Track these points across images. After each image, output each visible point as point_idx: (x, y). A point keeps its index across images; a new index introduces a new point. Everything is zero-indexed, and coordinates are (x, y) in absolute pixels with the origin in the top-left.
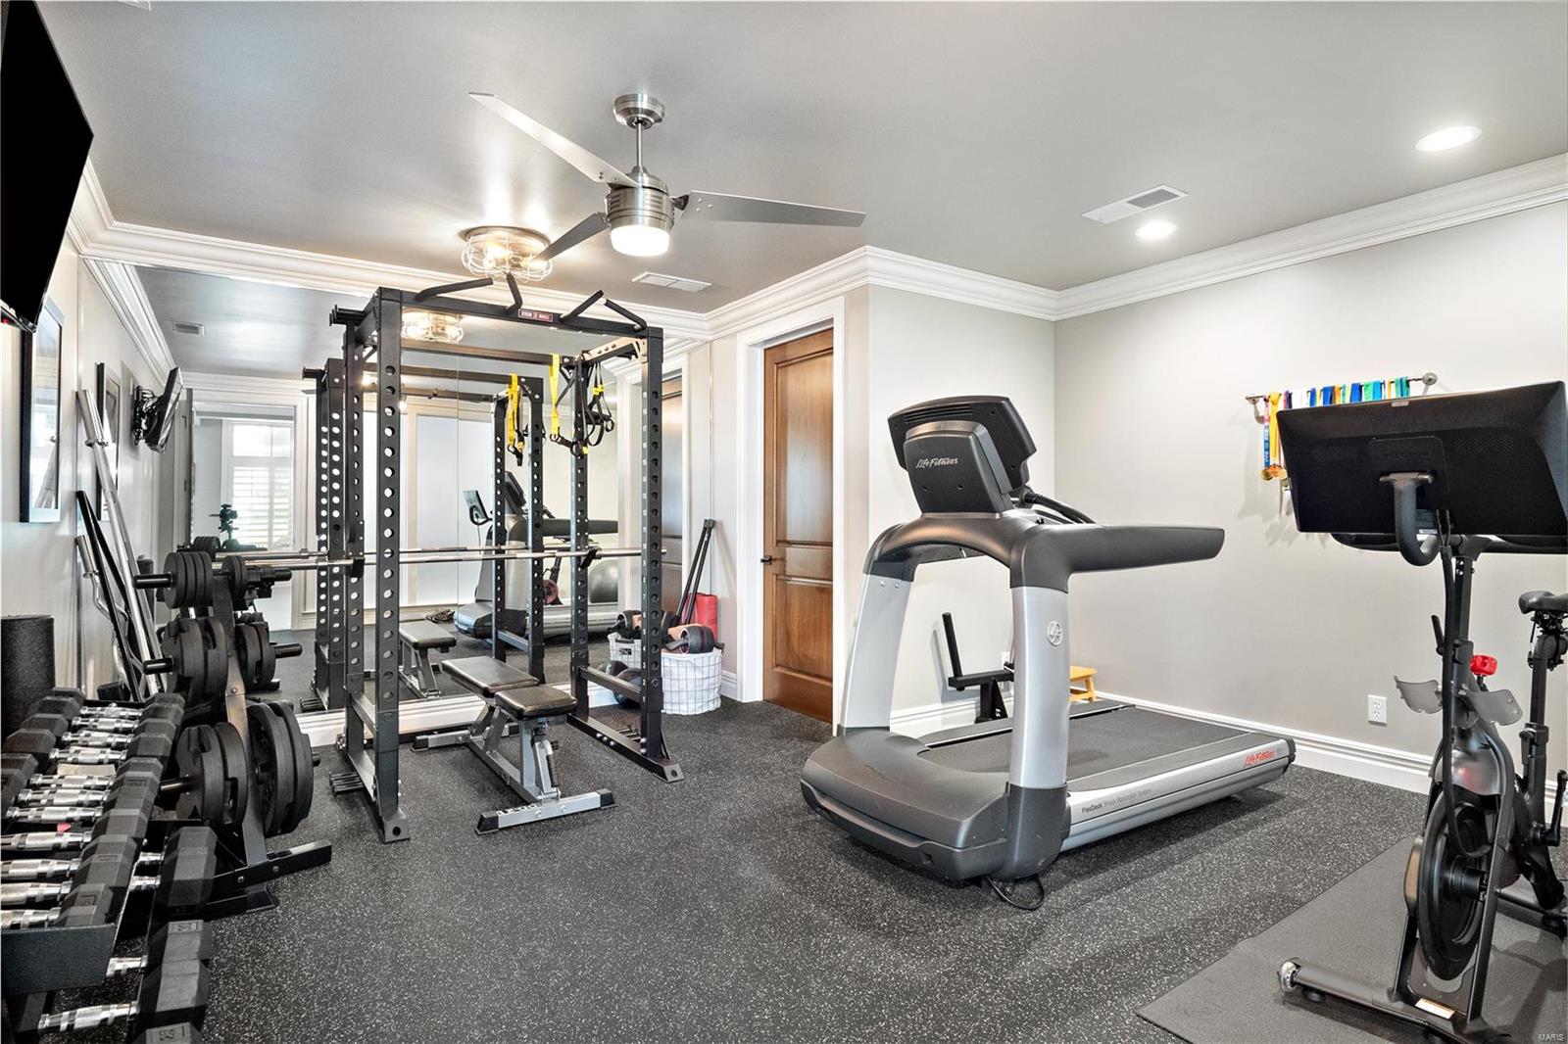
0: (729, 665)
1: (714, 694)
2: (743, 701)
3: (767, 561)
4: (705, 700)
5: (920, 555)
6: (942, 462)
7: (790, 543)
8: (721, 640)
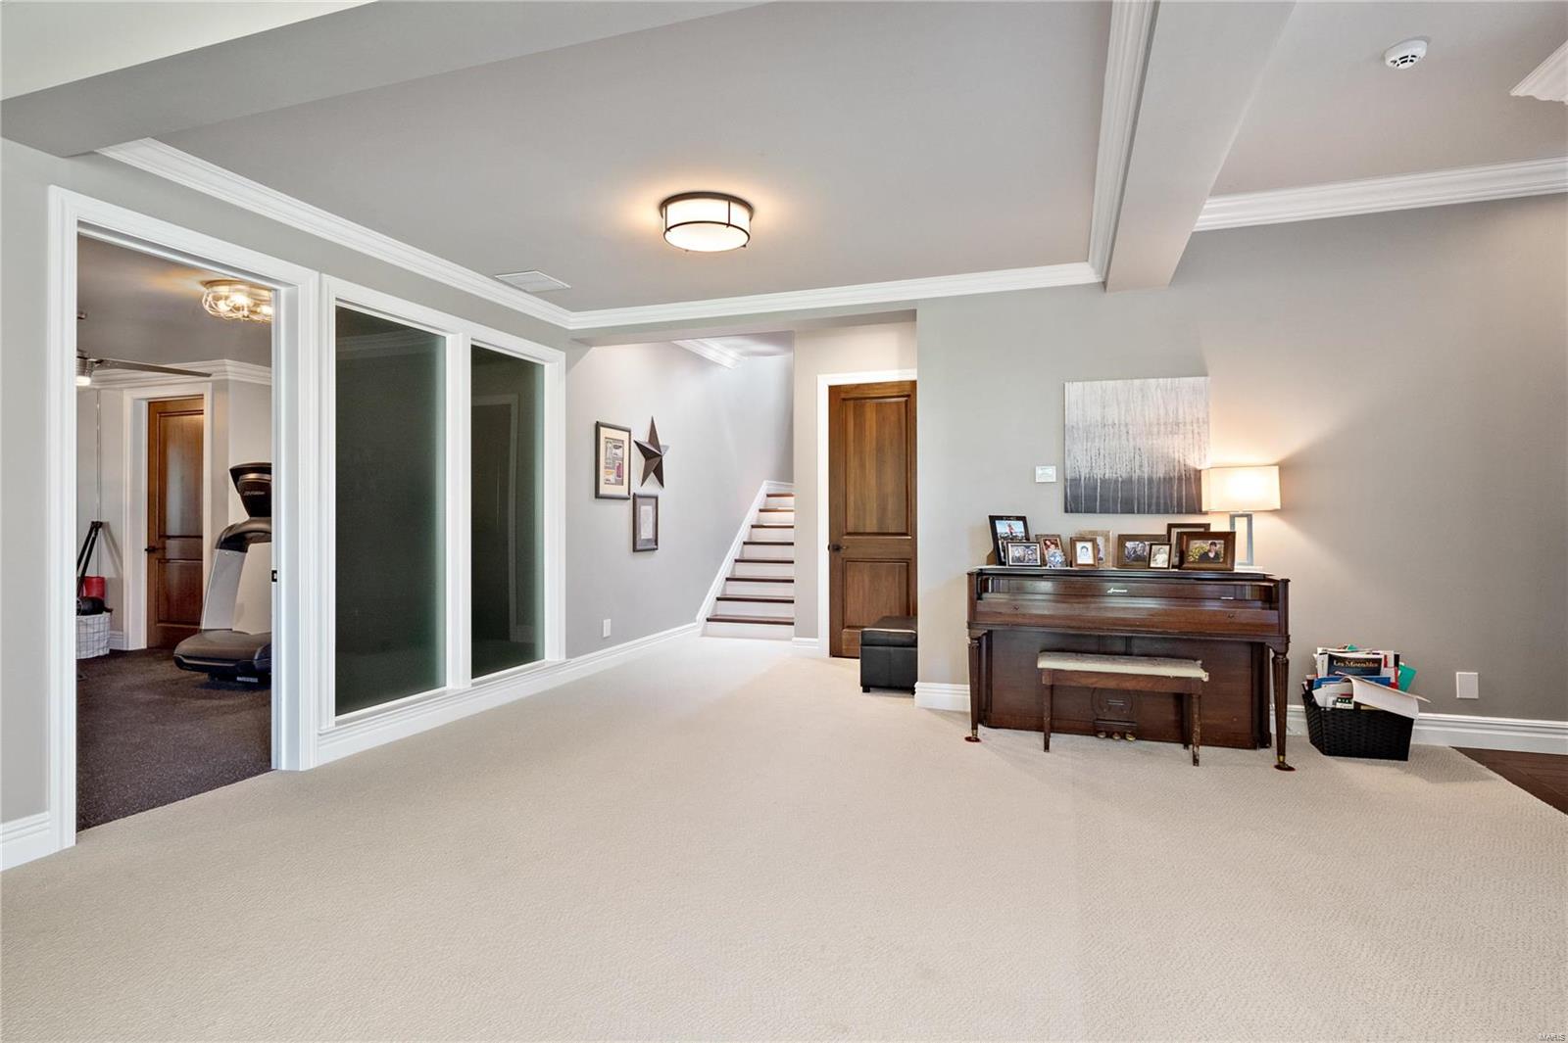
0: (116, 625)
1: (103, 644)
2: (130, 649)
3: (150, 550)
4: (97, 647)
5: (251, 538)
6: (257, 493)
7: (169, 537)
8: (108, 605)
